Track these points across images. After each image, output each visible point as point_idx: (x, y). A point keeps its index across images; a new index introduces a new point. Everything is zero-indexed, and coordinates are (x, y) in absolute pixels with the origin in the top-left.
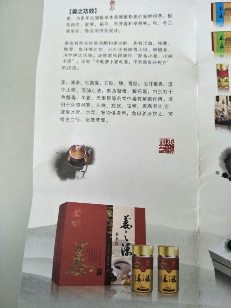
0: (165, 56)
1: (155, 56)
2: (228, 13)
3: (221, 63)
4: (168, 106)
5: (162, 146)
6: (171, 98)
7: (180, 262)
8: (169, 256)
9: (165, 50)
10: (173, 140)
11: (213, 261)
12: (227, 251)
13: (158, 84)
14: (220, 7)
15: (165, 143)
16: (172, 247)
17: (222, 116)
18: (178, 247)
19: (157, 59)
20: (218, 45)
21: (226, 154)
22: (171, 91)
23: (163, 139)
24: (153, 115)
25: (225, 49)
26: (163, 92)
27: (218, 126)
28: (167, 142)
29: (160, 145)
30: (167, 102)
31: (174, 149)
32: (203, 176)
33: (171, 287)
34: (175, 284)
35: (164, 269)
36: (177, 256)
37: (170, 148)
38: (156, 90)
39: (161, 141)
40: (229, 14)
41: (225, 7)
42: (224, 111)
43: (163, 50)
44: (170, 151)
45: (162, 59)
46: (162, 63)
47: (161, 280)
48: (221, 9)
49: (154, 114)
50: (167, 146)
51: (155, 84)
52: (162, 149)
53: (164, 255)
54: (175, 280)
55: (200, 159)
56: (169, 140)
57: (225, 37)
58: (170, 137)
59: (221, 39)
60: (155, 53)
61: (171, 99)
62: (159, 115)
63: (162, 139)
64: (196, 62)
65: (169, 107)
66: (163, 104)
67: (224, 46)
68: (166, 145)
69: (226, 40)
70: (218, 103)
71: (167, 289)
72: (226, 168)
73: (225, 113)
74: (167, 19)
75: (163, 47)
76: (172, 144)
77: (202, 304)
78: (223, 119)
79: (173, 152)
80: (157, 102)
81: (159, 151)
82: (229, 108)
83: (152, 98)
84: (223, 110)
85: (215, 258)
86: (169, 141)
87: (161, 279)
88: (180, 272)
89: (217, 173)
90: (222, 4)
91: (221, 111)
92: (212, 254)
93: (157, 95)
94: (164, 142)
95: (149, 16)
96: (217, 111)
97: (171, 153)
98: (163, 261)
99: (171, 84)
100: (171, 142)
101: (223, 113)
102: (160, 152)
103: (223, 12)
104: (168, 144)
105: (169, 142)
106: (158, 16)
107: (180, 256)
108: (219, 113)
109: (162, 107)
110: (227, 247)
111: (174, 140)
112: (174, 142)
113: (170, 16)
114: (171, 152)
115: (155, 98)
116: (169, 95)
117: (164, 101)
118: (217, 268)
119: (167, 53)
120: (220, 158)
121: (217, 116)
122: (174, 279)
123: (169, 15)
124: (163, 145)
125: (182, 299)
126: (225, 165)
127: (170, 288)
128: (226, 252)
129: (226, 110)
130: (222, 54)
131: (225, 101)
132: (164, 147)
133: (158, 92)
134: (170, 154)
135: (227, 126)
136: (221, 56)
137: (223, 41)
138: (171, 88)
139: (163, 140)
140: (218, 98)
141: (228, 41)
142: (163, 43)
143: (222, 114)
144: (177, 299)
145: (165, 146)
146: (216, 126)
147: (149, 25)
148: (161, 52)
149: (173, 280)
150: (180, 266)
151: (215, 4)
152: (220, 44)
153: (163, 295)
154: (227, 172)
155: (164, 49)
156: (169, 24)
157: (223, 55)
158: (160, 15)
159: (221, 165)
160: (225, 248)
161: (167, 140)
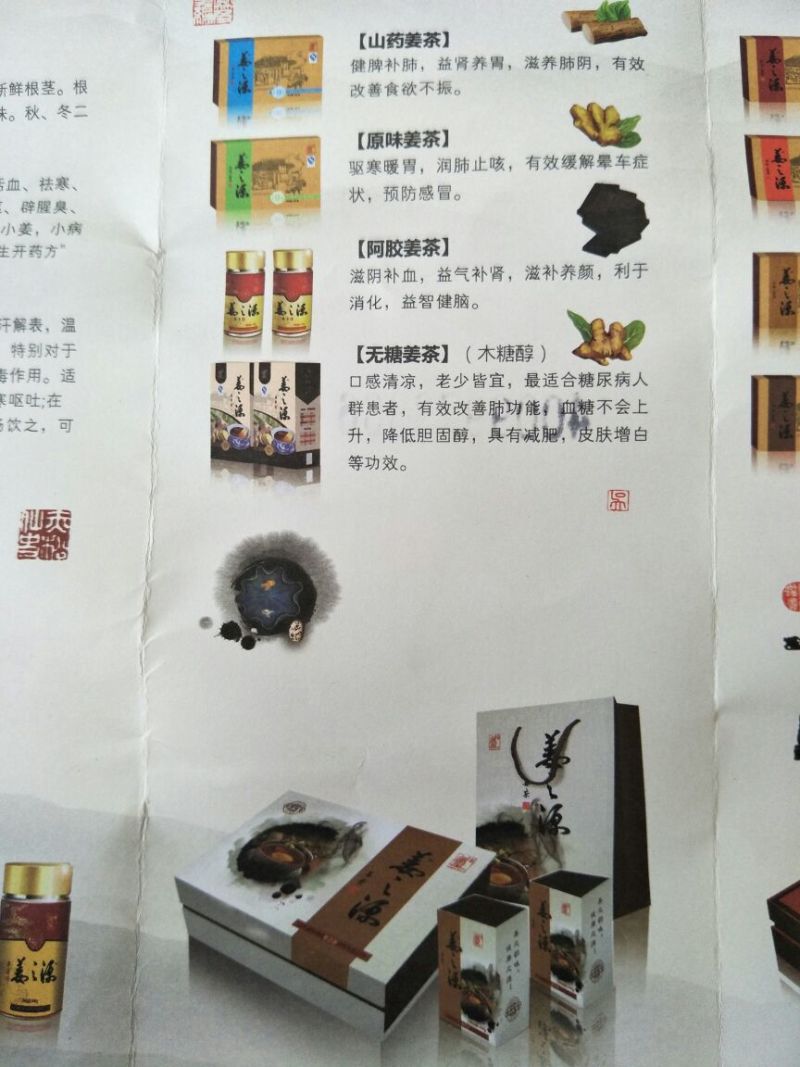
0: (58, 228)
1: (25, 229)
2: (267, 75)
3: (241, 248)
4: (59, 399)
5: (30, 536)
6: (70, 372)
7: (75, 915)
8: (40, 897)
9: (61, 206)
10: (67, 514)
11: (187, 911)
12: (237, 880)
13: (27, 325)
14: (244, 55)
15: (39, 526)
16: (52, 868)
17: (236, 432)
18: (71, 868)
19: (27, 241)
20: (230, 186)
21: (242, 560)
22: (71, 347)
23: (34, 511)
24: (9, 430)
25: (252, 199)
26: (44, 352)
27: (222, 464)
28: (46, 522)
29: (22, 533)
30: (57, 386)
31: (66, 545)
32: (157, 634)
33: (37, 998)
34: (50, 987)
35: (21, 940)
36: (65, 897)
37: (55, 543)
38: (21, 346)
39: (27, 517)
40: (271, 80)
41: (258, 54)
42: (240, 415)
43: (53, 206)
44: (55, 553)
45: (46, 238)
46: (45, 251)
47: (6, 975)
48: (244, 62)
49: (12, 426)
50: (46, 535)
51: (19, 325)
52: (28, 546)
53: (22, 893)
54: (54, 973)
55: (152, 579)
56: (54, 515)
57: (252, 159)
58: (57, 505)
59: (241, 164)
60: (26, 217)
61: (69, 376)
62: (28, 429)
63: (29, 511)
64: (160, 246)
65: (62, 401)
66: (42, 391)
67: (248, 189)
68: (43, 532)
69: (257, 167)
70: (220, 389)
71: (25, 1004)
72: (235, 607)
73: (246, 422)
74: (71, 98)
75: (54, 195)
76: (64, 529)
77: (138, 1051)
78: (239, 443)
79: (61, 555)
80: (25, 387)
81: (19, 554)
82: (258, 406)
83: (9, 371)
84: (239, 412)
85: (194, 903)
86: (52, 518)
87: (8, 972)
88: (71, 949)
89: (205, 622)
90: (249, 43)
91: (233, 414)
92: (185, 891)
93: (25, 363)
94: (37, 521)
95: (12, 86)
96: (217, 413)
97: (55, 559)
98: (17, 912)
99: (69, 325)
100: (61, 522)
101: (239, 423)
102: (21, 556)
103: (251, 69)
104: (49, 528)
105: (55, 521)
106: (40, 86)
107: (73, 897)
108: (223, 422)
109: (38, 402)
110: (235, 867)
111: (69, 516)
112: (68, 522)
113: (80, 86)
114: (58, 555)
115: (18, 371)
116: (62, 362)
117: (46, 381)
118: (198, 936)
119: (66, 219)
120: (219, 572)
121: (217, 431)
122: (49, 973)
123: (76, 85)
124: (34, 533)
125: (69, 1038)
126: (233, 597)
127: (35, 1001)
128: (233, 883)
129: (246, 410)
130: (243, 216)
131: (245, 382)
132: (35, 540)
133: (27, 353)
134: (52, 561)
135: (251, 465)
136: (241, 225)
137: (248, 174)
138: (69, 337)
139: (35, 513)
140: (221, 371)
141: (261, 173)
142: (55, 182)
143: (236, 425)
144: (55, 1036)
145: (37, 536)
146: (214, 466)
147: (12, 118)
148: (45, 215)
149: (47, 976)
150: (72, 927)
151: (227, 44)
152: (236, 182)
153: (9, 1024)
154: (237, 619)
155: (57, 204)
156: (77, 116)
157: (245, 220)
158: (49, 85)
159: (220, 598)
160: (229, 870)
161: (46, 514)
